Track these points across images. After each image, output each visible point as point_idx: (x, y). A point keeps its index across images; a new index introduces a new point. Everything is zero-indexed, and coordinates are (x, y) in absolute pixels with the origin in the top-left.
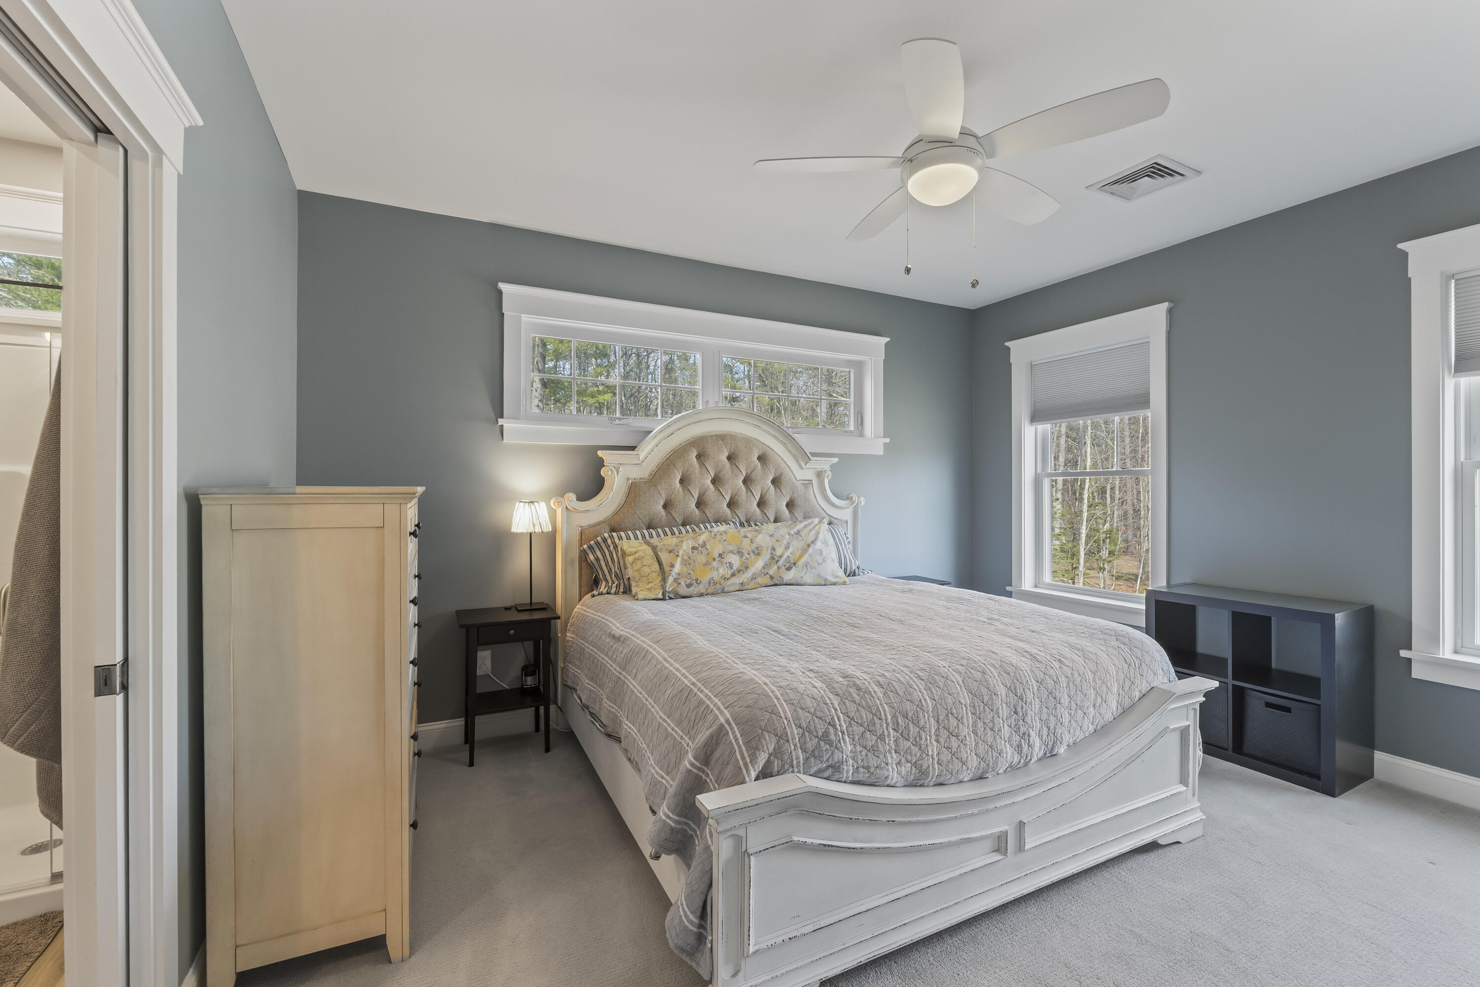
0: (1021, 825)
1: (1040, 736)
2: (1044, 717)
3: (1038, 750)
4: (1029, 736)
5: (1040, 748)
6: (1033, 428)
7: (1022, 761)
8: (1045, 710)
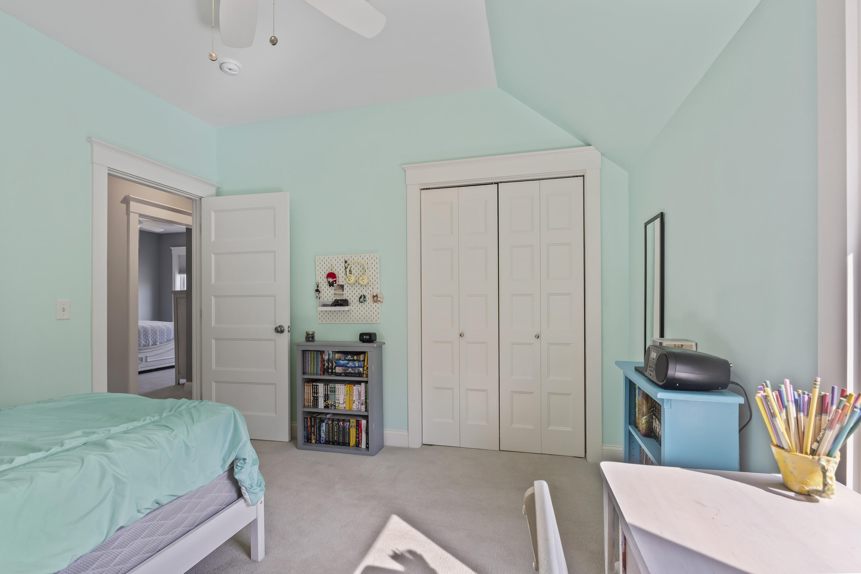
0: (147, 357)
1: (152, 340)
2: (153, 336)
3: (151, 343)
4: (149, 340)
5: (152, 342)
6: (180, 275)
7: (147, 344)
8: (153, 335)
